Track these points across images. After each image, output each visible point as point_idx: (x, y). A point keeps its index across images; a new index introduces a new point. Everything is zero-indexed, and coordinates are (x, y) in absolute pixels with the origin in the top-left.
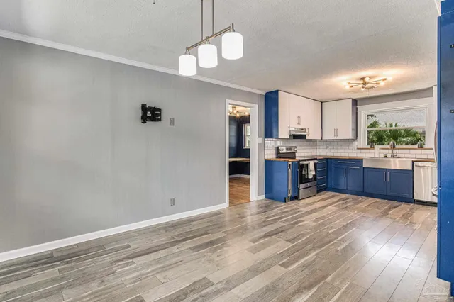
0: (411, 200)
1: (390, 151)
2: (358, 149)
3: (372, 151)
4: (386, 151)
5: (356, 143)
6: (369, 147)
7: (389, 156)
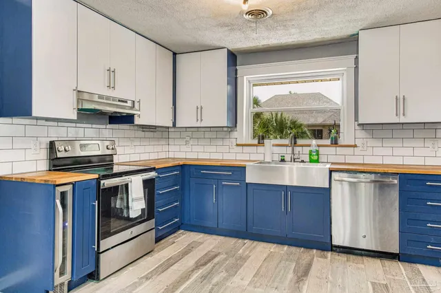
0: (326, 246)
1: (290, 149)
2: (237, 145)
3: (261, 149)
4: (283, 150)
5: (235, 134)
6: (256, 142)
7: (288, 158)
